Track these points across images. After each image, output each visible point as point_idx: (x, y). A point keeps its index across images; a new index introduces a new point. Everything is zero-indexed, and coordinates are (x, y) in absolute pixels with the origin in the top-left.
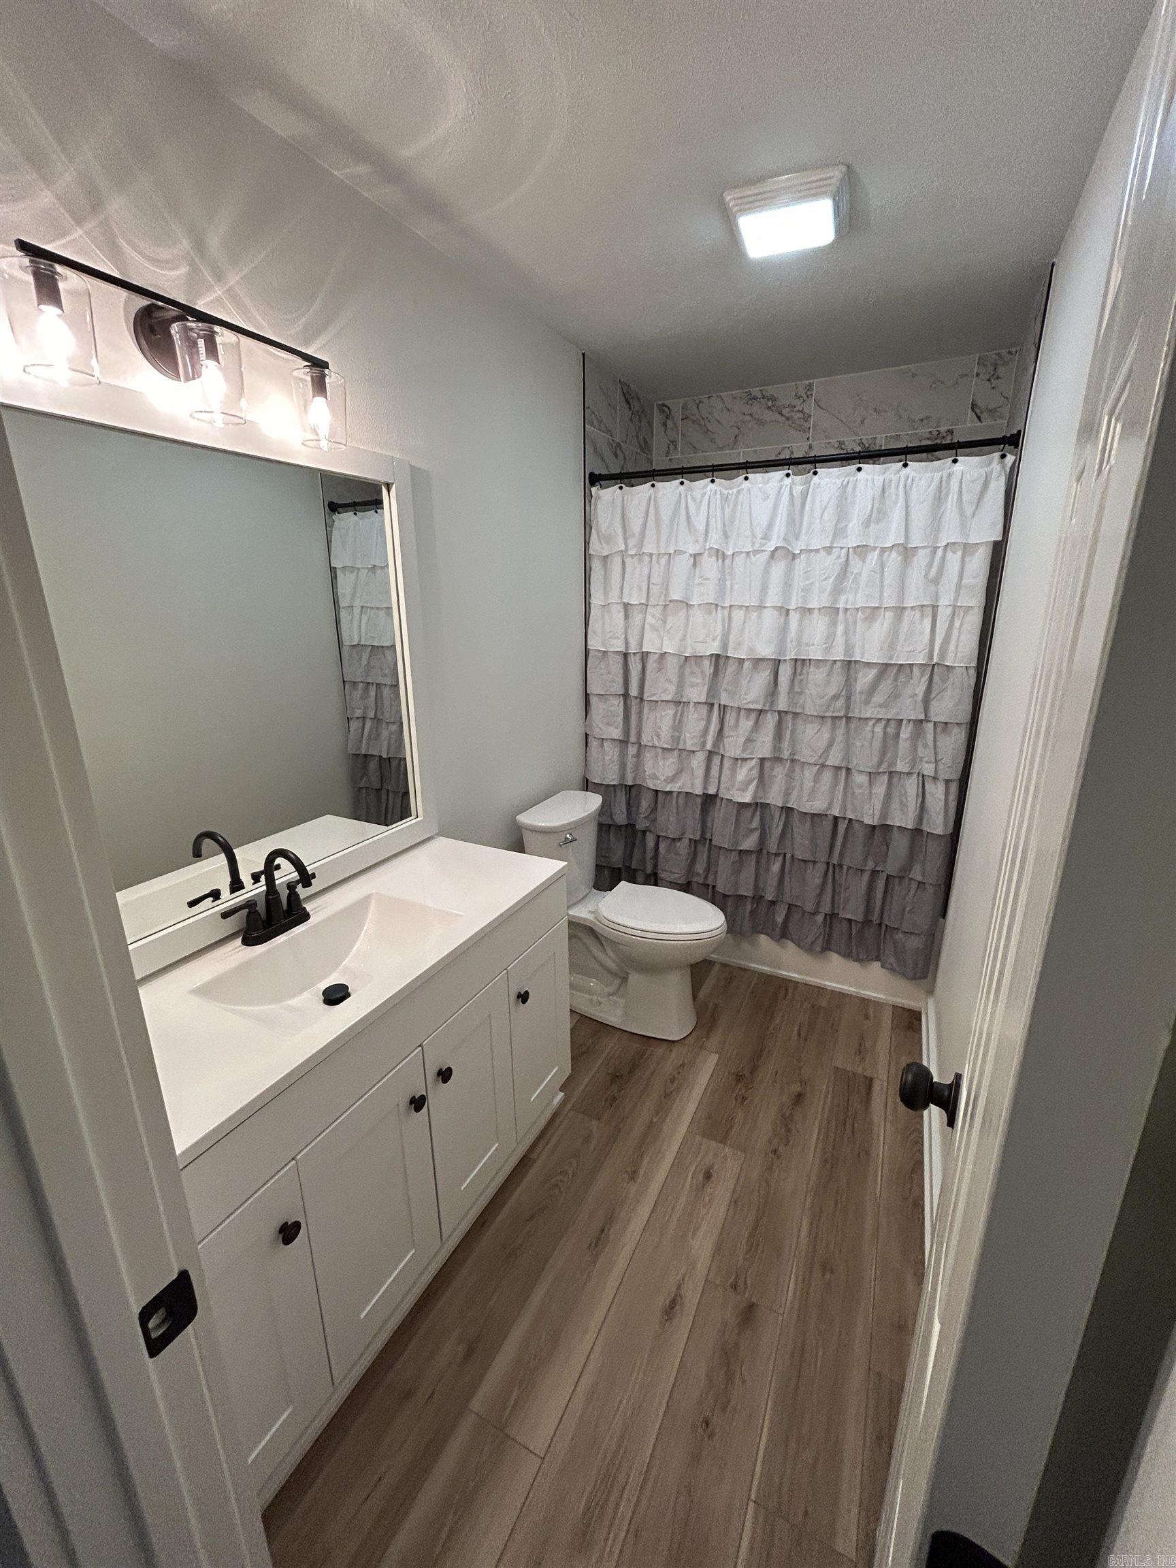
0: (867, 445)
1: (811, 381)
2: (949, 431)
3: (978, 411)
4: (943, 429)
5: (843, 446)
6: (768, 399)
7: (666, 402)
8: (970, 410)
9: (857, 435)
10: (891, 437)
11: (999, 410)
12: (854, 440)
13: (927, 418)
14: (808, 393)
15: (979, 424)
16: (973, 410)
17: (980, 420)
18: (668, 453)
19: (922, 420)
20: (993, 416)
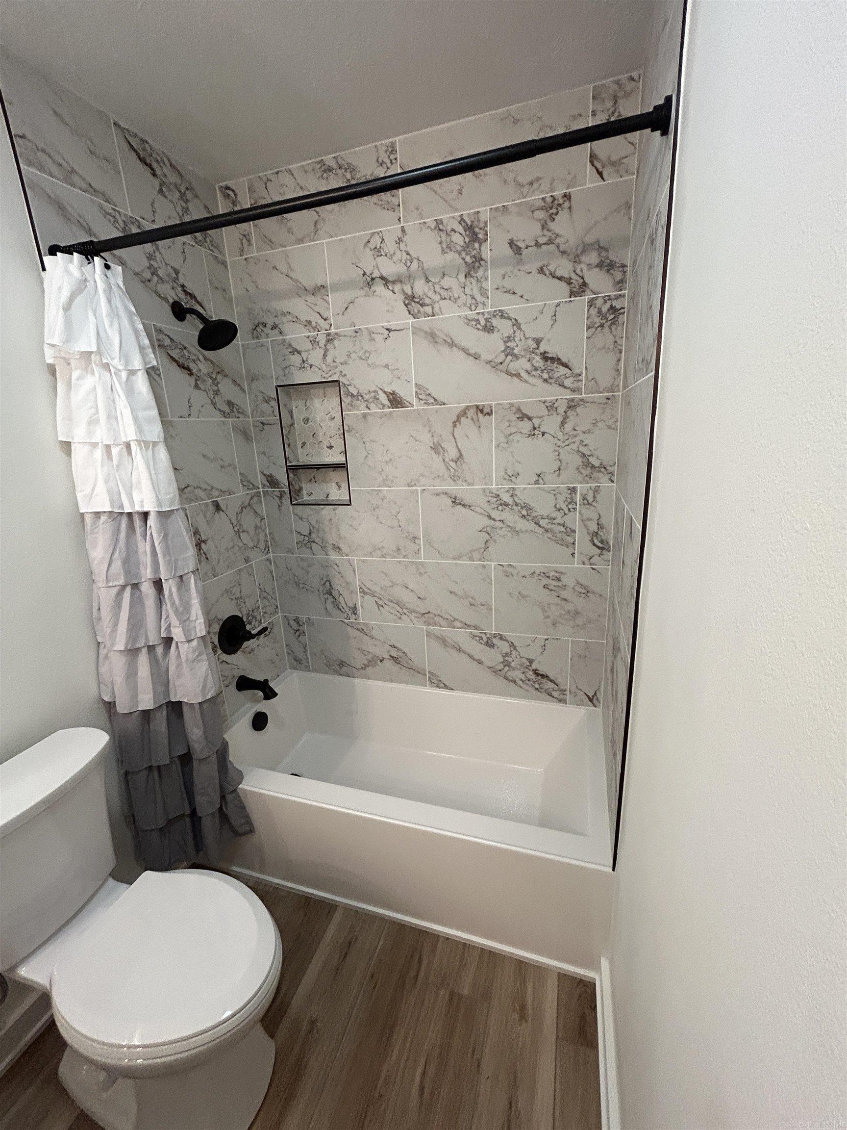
0: (469, 223)
1: (393, 140)
2: (565, 196)
3: (599, 166)
4: (558, 193)
5: (441, 227)
6: (346, 170)
7: (230, 183)
8: (589, 163)
9: (456, 210)
10: (497, 209)
11: (624, 161)
12: (453, 217)
13: (538, 179)
14: (392, 157)
15: (602, 183)
16: (593, 165)
17: (603, 178)
18: (242, 252)
19: (531, 184)
20: (618, 171)
